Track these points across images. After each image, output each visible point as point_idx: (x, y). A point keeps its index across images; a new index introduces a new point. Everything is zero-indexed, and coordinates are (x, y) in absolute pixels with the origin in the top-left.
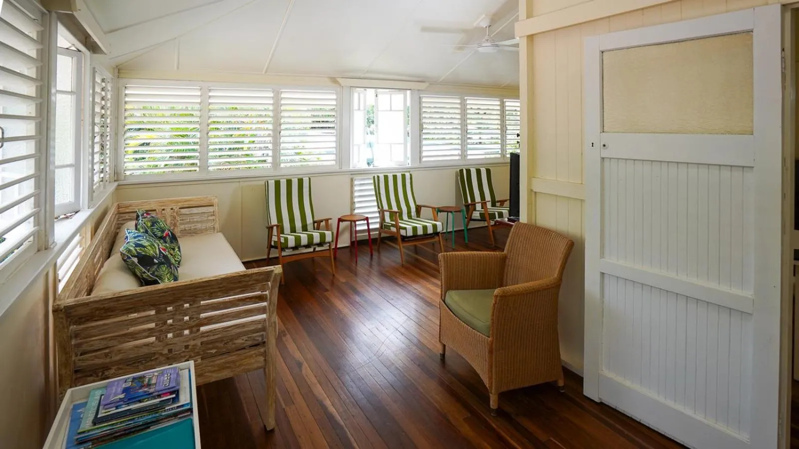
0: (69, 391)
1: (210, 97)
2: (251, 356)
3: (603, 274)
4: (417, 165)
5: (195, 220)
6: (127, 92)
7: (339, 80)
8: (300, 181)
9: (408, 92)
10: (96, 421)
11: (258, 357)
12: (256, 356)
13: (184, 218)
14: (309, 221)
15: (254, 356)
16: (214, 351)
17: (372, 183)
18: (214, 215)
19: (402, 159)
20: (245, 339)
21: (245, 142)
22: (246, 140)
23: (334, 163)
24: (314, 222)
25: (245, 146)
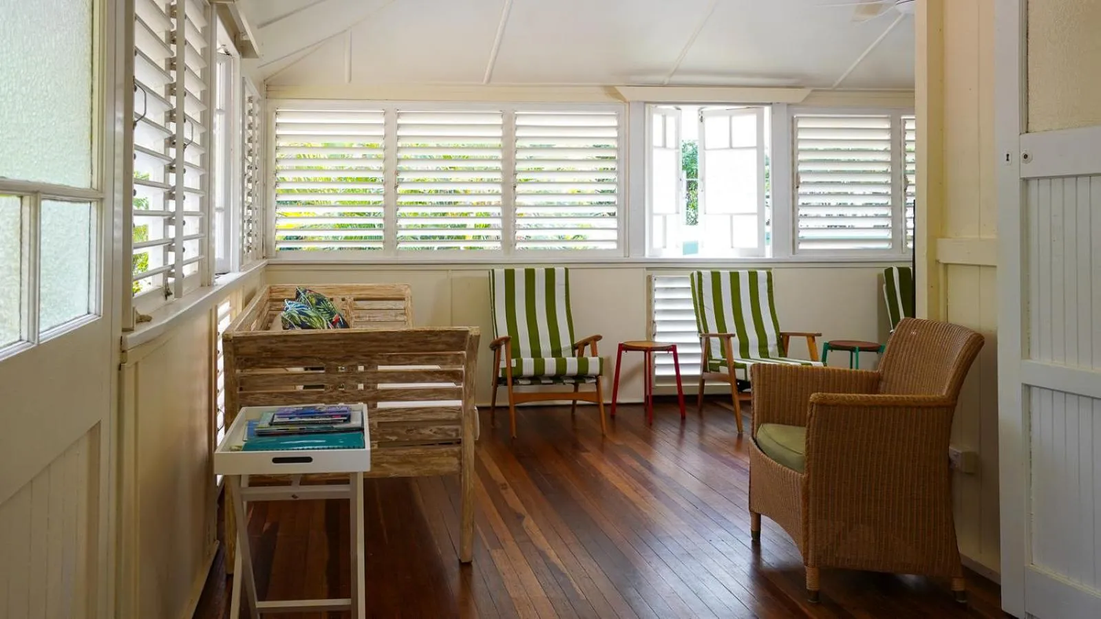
0: (243, 409)
1: (399, 126)
2: (441, 455)
3: (1028, 387)
4: (787, 255)
5: (377, 319)
6: (279, 120)
7: (620, 89)
8: (550, 274)
9: (767, 109)
10: (271, 424)
11: (451, 458)
12: (448, 456)
13: (361, 315)
14: (565, 343)
15: (445, 454)
16: (394, 438)
17: (689, 288)
18: (405, 314)
19: (753, 243)
20: (434, 430)
21: (468, 227)
22: (470, 223)
23: (614, 246)
24: (574, 347)
25: (469, 234)
